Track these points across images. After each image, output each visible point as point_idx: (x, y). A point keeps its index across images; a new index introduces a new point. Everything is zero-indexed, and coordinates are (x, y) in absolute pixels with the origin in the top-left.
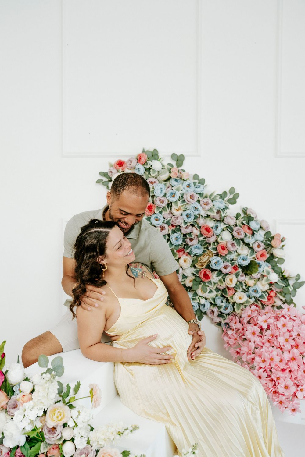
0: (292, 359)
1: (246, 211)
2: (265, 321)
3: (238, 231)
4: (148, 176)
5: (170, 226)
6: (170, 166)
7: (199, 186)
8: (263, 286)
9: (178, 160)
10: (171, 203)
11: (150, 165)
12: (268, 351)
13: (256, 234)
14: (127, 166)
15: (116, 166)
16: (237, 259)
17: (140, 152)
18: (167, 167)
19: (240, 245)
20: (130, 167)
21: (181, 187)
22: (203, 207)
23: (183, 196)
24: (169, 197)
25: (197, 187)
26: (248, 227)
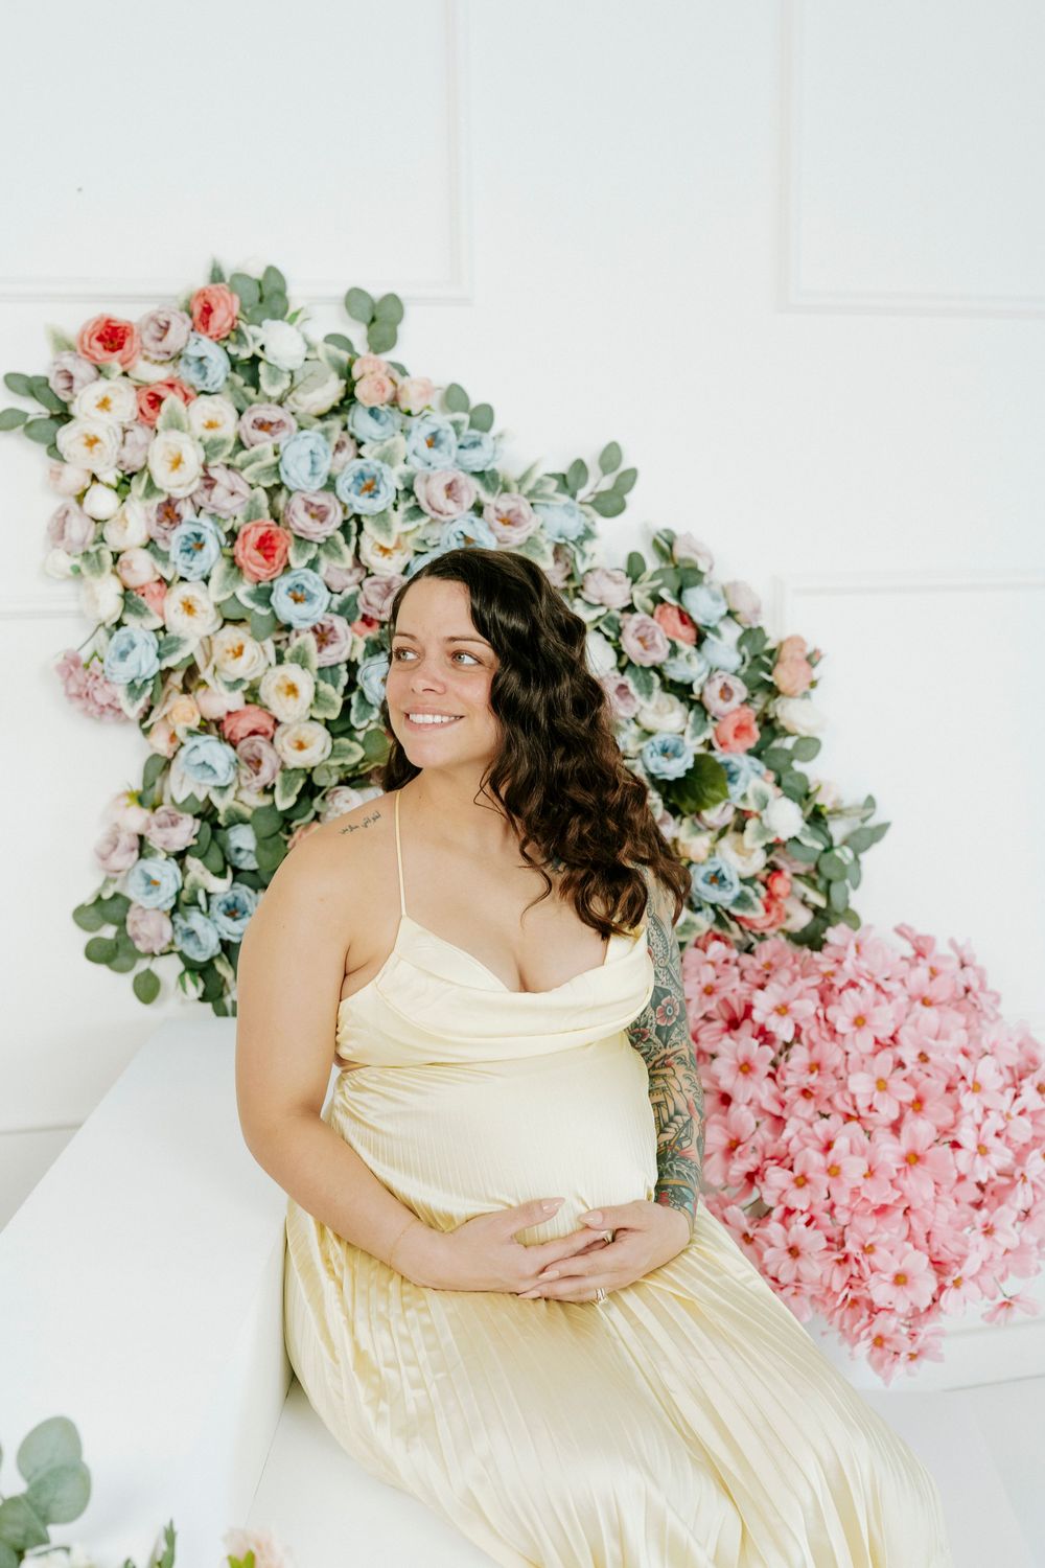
0: (907, 1160)
1: (671, 546)
2: (782, 1010)
3: (641, 633)
4: (244, 395)
5: (358, 623)
6: (340, 348)
7: (470, 440)
8: (742, 859)
9: (373, 320)
10: (357, 517)
11: (259, 344)
12: (809, 1137)
13: (713, 643)
14: (142, 349)
15: (90, 347)
16: (640, 751)
17: (199, 280)
18: (327, 351)
19: (649, 693)
20: (159, 353)
21: (403, 446)
22: (499, 534)
23: (412, 486)
24: (352, 495)
25: (466, 444)
26: (680, 611)
